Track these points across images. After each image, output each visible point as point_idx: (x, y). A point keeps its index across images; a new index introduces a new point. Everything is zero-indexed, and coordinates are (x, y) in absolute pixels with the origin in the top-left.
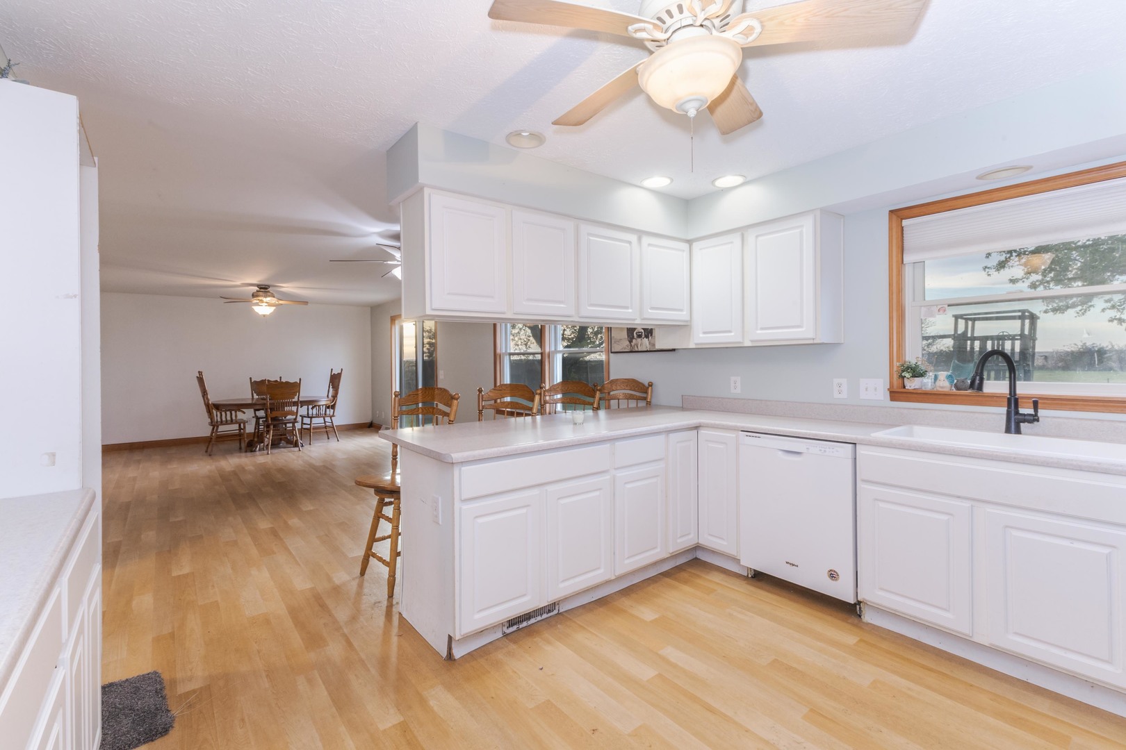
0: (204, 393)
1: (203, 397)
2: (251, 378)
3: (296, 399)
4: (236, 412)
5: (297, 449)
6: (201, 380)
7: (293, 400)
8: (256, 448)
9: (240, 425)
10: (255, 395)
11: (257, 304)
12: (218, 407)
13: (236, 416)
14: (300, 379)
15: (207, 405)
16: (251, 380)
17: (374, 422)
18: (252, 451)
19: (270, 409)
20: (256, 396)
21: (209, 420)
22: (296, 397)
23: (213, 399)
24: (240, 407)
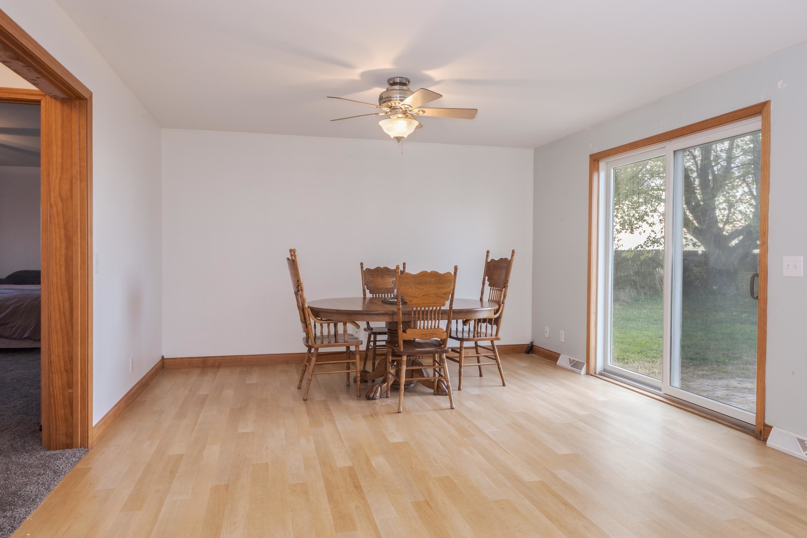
0: (298, 288)
1: (296, 294)
2: (362, 264)
3: (446, 307)
4: (345, 324)
5: (442, 401)
6: (293, 263)
7: (443, 308)
8: (375, 393)
9: (348, 348)
10: (367, 291)
11: (387, 116)
12: (317, 313)
13: (345, 331)
14: (456, 268)
15: (302, 309)
16: (362, 268)
17: (535, 344)
18: (368, 398)
19: (403, 323)
20: (369, 295)
21: (304, 335)
22: (448, 303)
23: (312, 298)
24: (350, 316)
